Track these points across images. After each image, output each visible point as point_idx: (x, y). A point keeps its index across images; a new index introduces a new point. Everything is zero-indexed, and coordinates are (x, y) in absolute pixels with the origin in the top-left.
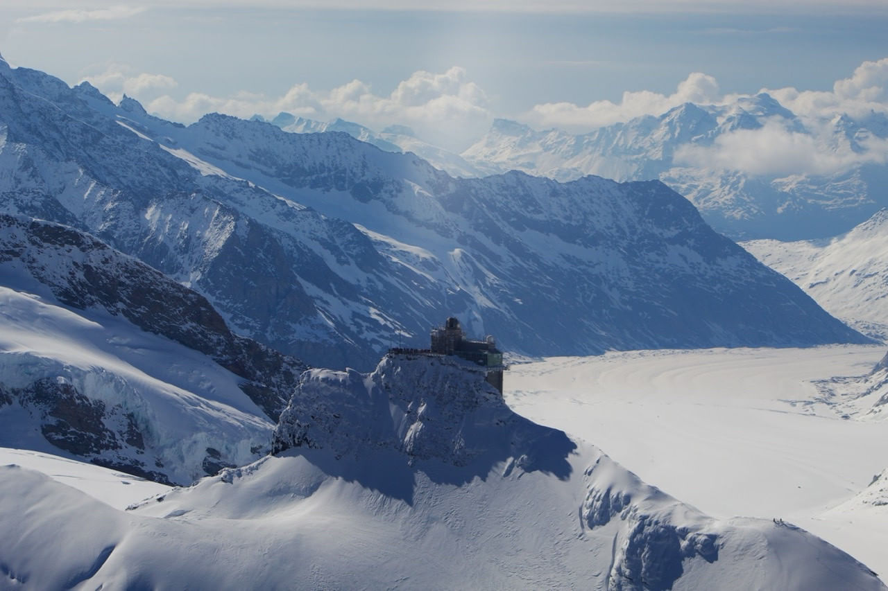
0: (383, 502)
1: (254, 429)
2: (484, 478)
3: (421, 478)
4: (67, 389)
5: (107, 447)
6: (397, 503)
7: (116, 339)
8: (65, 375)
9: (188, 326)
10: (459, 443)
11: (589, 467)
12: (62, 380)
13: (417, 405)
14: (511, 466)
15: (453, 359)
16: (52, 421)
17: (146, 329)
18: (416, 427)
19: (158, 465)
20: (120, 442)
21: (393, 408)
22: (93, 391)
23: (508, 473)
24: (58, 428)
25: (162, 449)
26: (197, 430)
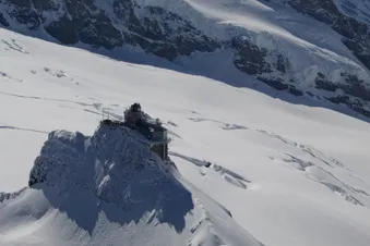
0: (76, 231)
1: (343, 64)
2: (137, 222)
3: (102, 215)
4: (246, 42)
5: (265, 71)
6: (84, 232)
7: (280, 17)
8: (247, 35)
9: (320, 10)
10: (127, 194)
11: (194, 226)
12: (245, 38)
13: (110, 163)
14: (153, 217)
15: (134, 133)
16: (239, 58)
17: (299, 11)
18: (107, 178)
19: (292, 81)
20: (273, 69)
21: (97, 162)
22: (260, 43)
23: (150, 221)
24: (242, 61)
25: (294, 72)
26: (312, 64)
